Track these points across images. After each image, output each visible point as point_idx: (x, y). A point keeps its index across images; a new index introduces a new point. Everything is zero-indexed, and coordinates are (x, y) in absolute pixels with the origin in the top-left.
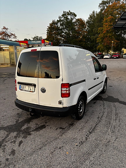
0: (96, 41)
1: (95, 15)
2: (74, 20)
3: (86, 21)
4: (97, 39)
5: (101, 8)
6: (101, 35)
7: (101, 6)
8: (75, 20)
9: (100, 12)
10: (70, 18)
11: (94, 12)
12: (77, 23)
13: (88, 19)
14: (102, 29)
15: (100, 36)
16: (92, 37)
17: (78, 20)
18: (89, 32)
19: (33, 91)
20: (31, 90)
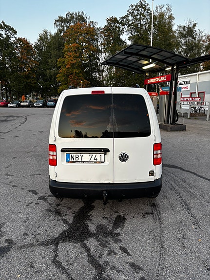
0: (55, 79)
1: (49, 37)
2: (12, 40)
3: (34, 44)
4: (58, 76)
5: (59, 28)
6: (63, 70)
7: (58, 23)
8: (14, 39)
9: (57, 34)
10: (5, 34)
11: (46, 32)
12: (18, 45)
13: (37, 42)
14: (64, 62)
15: (61, 71)
16: (48, 71)
17: (20, 40)
18: (40, 63)
19: (103, 160)
20: (96, 159)
